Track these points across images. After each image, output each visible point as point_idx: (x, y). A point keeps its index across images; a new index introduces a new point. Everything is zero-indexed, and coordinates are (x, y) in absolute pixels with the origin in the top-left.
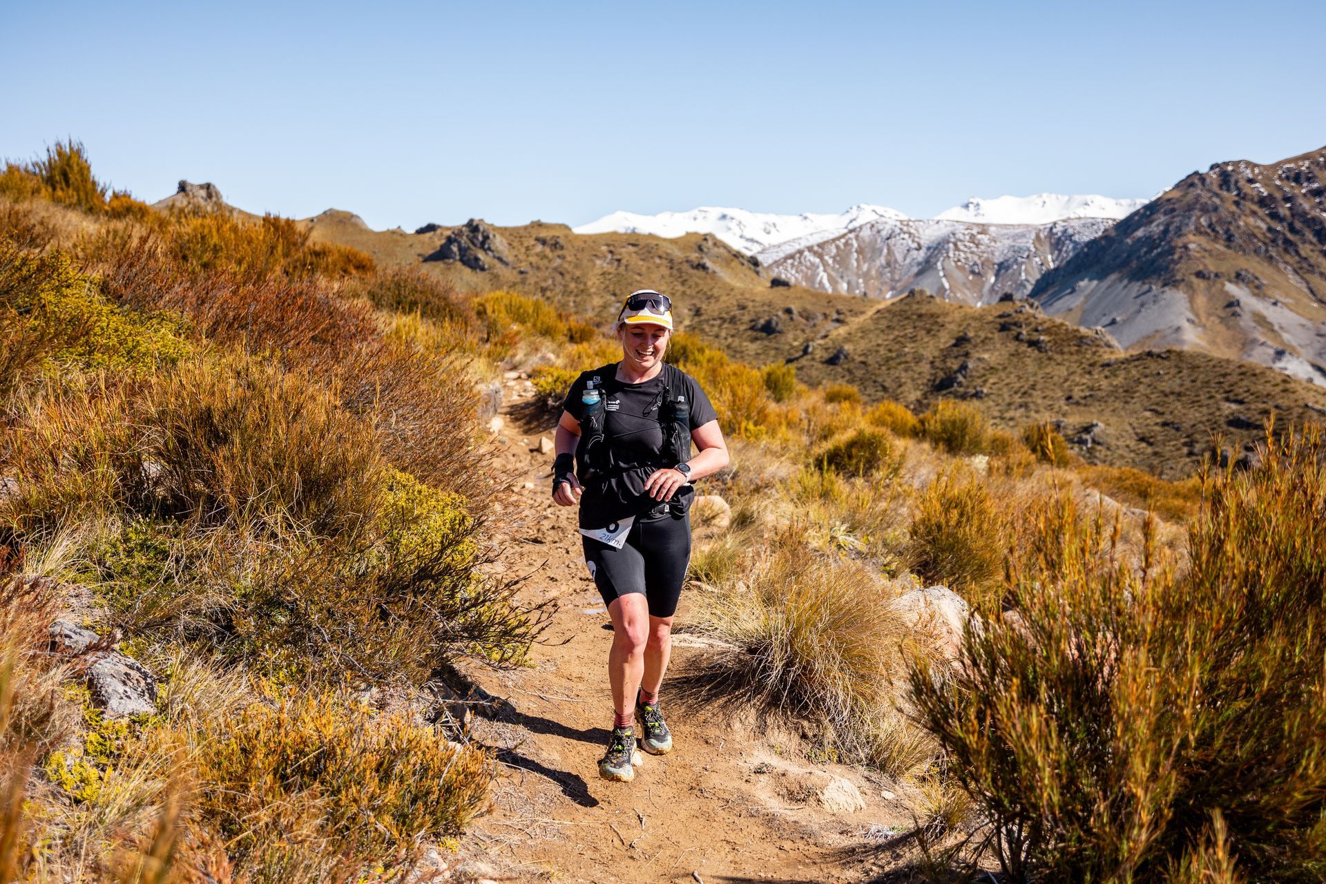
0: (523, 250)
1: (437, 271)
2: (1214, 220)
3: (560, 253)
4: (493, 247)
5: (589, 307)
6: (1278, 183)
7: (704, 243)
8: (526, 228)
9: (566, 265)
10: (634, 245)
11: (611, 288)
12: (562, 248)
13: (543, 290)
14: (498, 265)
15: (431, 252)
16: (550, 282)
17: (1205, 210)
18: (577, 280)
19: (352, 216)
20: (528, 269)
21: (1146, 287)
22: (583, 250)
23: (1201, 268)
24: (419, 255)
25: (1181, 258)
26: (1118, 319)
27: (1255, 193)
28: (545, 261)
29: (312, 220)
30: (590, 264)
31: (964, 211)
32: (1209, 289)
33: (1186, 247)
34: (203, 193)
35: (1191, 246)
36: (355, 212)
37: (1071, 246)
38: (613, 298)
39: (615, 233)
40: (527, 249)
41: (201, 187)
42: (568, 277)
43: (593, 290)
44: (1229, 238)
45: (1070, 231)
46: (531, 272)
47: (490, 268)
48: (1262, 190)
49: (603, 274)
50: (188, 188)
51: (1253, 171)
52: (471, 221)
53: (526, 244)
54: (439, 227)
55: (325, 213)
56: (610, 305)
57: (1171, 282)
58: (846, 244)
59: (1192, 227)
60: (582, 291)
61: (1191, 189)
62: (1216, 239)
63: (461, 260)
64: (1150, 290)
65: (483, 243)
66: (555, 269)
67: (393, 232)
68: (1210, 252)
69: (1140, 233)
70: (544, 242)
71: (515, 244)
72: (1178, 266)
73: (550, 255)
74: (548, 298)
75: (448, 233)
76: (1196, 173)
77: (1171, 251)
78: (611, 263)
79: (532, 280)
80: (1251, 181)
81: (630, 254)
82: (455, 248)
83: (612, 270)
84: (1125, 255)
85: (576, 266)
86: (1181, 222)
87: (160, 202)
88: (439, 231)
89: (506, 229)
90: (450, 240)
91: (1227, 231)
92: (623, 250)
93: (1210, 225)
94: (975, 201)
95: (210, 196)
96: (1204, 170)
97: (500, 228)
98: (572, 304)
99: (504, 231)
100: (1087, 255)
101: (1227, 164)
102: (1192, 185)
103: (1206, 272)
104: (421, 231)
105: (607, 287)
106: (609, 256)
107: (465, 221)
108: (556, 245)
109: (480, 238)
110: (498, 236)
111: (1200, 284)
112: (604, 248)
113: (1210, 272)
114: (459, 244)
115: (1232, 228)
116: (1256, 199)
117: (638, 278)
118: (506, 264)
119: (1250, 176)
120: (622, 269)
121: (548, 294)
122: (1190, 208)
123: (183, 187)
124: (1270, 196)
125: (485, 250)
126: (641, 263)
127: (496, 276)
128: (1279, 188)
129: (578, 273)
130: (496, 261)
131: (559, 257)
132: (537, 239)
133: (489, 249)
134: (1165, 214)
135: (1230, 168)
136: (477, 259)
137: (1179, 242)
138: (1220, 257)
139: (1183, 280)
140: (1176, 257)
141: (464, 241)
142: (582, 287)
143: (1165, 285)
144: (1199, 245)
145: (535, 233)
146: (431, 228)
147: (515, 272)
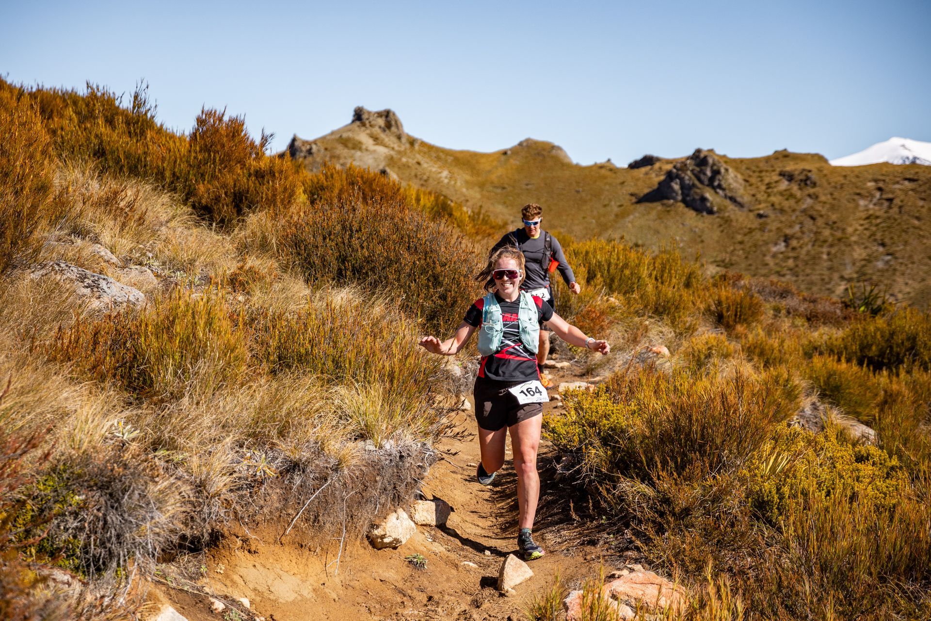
0: (763, 188)
1: (654, 214)
3: (812, 191)
4: (724, 185)
5: (847, 261)
8: (767, 159)
9: (818, 207)
10: (910, 180)
11: (879, 236)
12: (814, 184)
13: (787, 239)
14: (731, 206)
15: (646, 191)
16: (797, 228)
18: (832, 225)
19: (553, 147)
20: (769, 212)
22: (842, 187)
24: (632, 195)
28: (792, 202)
29: (505, 153)
30: (851, 205)
34: (381, 122)
36: (556, 143)
38: (881, 249)
39: (886, 164)
40: (769, 186)
41: (380, 114)
42: (820, 222)
43: (854, 239)
46: (772, 216)
47: (720, 210)
49: (867, 218)
50: (365, 117)
52: (698, 151)
53: (767, 180)
54: (658, 159)
55: (521, 144)
56: (877, 259)
60: (840, 240)
63: (684, 201)
65: (712, 180)
66: (804, 211)
67: (601, 167)
70: (790, 177)
71: (753, 180)
73: (799, 194)
74: (794, 249)
75: (669, 167)
78: (878, 204)
79: (773, 226)
81: (905, 192)
82: (676, 186)
83: (880, 213)
85: (833, 208)
87: (333, 133)
88: (657, 165)
89: (742, 161)
90: (670, 176)
92: (897, 186)
95: (388, 126)
97: (734, 161)
98: (825, 257)
99: (738, 164)
104: (635, 165)
105: (873, 234)
107: (690, 152)
108: (806, 181)
109: (709, 173)
110: (730, 170)
112: (871, 185)
114: (682, 180)
117: (916, 222)
118: (741, 205)
120: (895, 210)
121: (794, 243)
123: (359, 115)
125: (714, 188)
126: (921, 203)
127: (727, 221)
129: (834, 217)
130: (728, 202)
131: (809, 196)
132: (782, 174)
133: (720, 186)
136: (704, 199)
141: (688, 176)
142: (839, 234)
145: (779, 166)
146: (648, 161)
147: (752, 216)
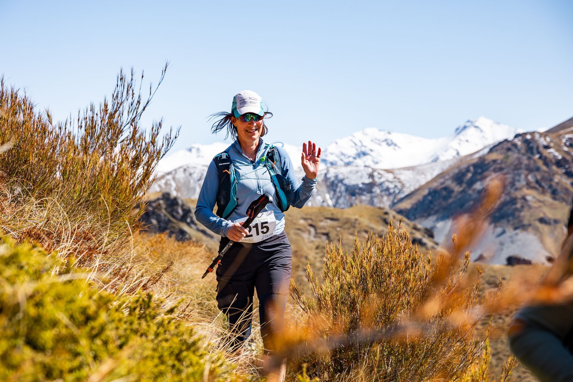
2: (539, 177)
6: (566, 149)
7: (386, 216)
17: (530, 170)
21: (499, 230)
23: (541, 215)
25: (522, 207)
26: (485, 255)
27: (551, 156)
31: (188, 153)
32: (552, 232)
33: (524, 198)
35: (529, 198)
37: (343, 188)
44: (554, 193)
45: (341, 177)
48: (556, 154)
51: (545, 140)
57: (521, 226)
58: (166, 184)
59: (524, 183)
61: (510, 153)
62: (543, 192)
64: (504, 232)
68: (543, 202)
69: (478, 186)
72: (522, 214)
76: (506, 140)
77: (513, 201)
80: (547, 147)
84: (471, 203)
86: (513, 179)
91: (550, 187)
93: (537, 182)
94: (196, 146)
96: (511, 137)
100: (431, 202)
101: (526, 134)
102: (509, 149)
103: (546, 219)
106: (312, 230)
111: (545, 228)
113: (550, 219)
115: (554, 184)
116: (554, 161)
119: (545, 143)
122: (517, 167)
124: (564, 159)
128: (568, 153)
134: (495, 171)
135: (529, 137)
137: (519, 194)
138: (551, 206)
139: (530, 225)
140: (519, 206)
143: (516, 228)
144: (534, 197)
